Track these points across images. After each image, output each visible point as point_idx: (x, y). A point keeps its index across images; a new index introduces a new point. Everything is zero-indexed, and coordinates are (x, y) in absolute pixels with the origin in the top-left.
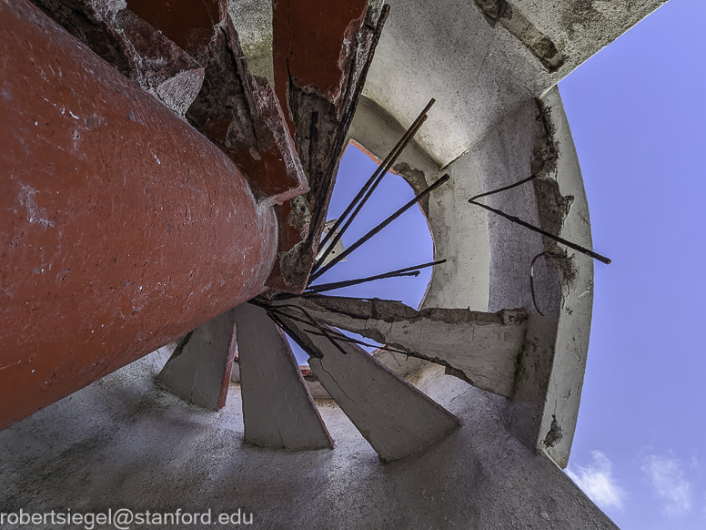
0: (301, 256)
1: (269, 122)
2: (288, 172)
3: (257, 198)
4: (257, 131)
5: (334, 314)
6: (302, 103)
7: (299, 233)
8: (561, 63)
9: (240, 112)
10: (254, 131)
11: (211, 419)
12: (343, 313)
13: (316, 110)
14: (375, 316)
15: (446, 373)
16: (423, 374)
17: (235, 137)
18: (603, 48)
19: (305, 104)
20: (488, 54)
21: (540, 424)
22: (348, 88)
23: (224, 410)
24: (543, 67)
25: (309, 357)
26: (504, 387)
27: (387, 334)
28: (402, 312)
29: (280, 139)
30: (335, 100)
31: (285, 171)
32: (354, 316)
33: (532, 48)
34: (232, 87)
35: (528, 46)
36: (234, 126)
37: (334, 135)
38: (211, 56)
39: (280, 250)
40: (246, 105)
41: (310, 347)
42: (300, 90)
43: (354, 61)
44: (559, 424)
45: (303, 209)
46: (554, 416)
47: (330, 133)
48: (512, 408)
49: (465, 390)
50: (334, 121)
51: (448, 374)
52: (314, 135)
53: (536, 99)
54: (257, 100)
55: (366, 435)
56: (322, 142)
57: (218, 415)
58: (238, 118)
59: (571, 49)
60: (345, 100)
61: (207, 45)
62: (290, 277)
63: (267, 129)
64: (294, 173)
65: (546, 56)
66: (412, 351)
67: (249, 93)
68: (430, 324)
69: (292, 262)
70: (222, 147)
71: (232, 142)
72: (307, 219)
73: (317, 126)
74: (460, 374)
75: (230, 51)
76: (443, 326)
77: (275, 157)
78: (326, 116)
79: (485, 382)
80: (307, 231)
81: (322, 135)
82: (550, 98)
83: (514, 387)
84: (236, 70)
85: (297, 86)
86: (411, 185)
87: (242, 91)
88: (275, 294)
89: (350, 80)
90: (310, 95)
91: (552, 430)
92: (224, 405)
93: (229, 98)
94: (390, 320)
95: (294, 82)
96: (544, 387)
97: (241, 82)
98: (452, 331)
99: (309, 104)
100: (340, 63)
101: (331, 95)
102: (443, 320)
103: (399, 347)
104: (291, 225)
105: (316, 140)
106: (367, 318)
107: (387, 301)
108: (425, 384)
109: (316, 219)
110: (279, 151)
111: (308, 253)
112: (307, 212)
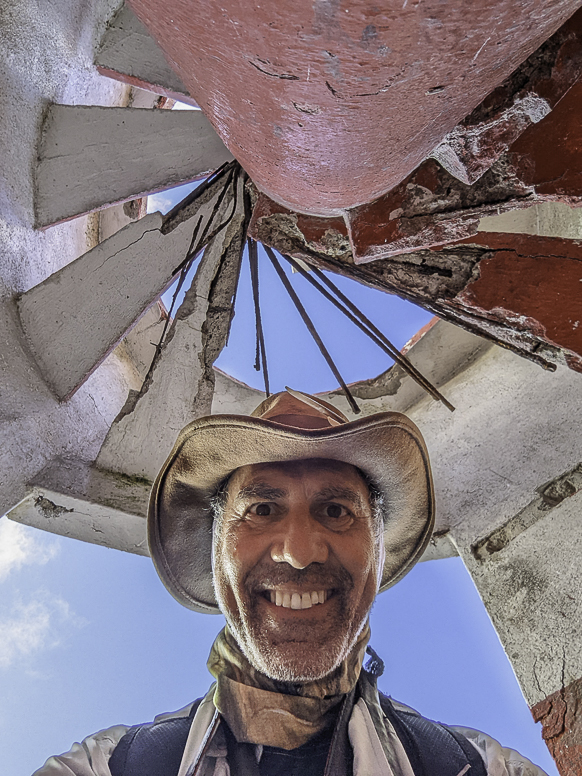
0: (291, 239)
1: (427, 232)
2: (373, 247)
3: (350, 210)
4: (420, 218)
5: (219, 258)
6: (463, 260)
7: (317, 241)
8: (478, 557)
9: (441, 202)
10: (421, 215)
11: (84, 57)
12: (220, 268)
13: (454, 276)
14: (212, 310)
15: (132, 391)
16: (125, 363)
17: (417, 194)
18: (481, 598)
19: (462, 264)
20: (510, 482)
21: (64, 493)
22: (472, 315)
23: (95, 74)
24: (479, 539)
25: (164, 214)
26: (108, 459)
27: (188, 323)
28: (213, 344)
29: (408, 242)
30: (460, 299)
31: (374, 244)
32: (214, 284)
33: (501, 529)
34: (469, 196)
35: (505, 525)
36: (428, 195)
37: (422, 293)
38: (504, 179)
39: (299, 216)
40: (449, 209)
41: (178, 218)
42: (478, 260)
43: (502, 325)
44: (62, 515)
45: (343, 248)
46: (72, 510)
47: (426, 290)
48: (82, 466)
49: (104, 414)
50: (436, 296)
51: (130, 394)
52: (426, 270)
53: (448, 530)
54: (453, 222)
55: (55, 278)
56: (416, 278)
57: (89, 64)
58: (435, 200)
59: (490, 566)
60: (459, 310)
61: (517, 176)
62: (268, 223)
63: (420, 229)
64: (370, 253)
65: (490, 543)
66: (163, 352)
67: (461, 215)
68: (195, 379)
69: (285, 228)
70: (409, 180)
71: (412, 190)
72: (331, 252)
73: (436, 275)
74: (128, 409)
75: (507, 200)
76: (191, 394)
77: (389, 235)
78: (444, 286)
79: (116, 437)
80: (318, 250)
81: (424, 279)
82: (447, 546)
83: (108, 471)
84: (487, 203)
85: (483, 257)
86: (380, 377)
87: (465, 207)
88: (252, 193)
89: (481, 318)
90: (471, 271)
91: (55, 507)
92: (101, 74)
93: (458, 192)
94: (204, 329)
95: (487, 254)
96: (108, 503)
97: (474, 207)
98: (184, 404)
99: (461, 268)
100: (500, 310)
101: (465, 295)
102: (199, 395)
103: (170, 337)
104: (326, 232)
105: (420, 272)
106: (210, 300)
107: (229, 328)
108: (111, 364)
109: (329, 261)
110: (395, 240)
111: (293, 248)
112: (339, 253)
